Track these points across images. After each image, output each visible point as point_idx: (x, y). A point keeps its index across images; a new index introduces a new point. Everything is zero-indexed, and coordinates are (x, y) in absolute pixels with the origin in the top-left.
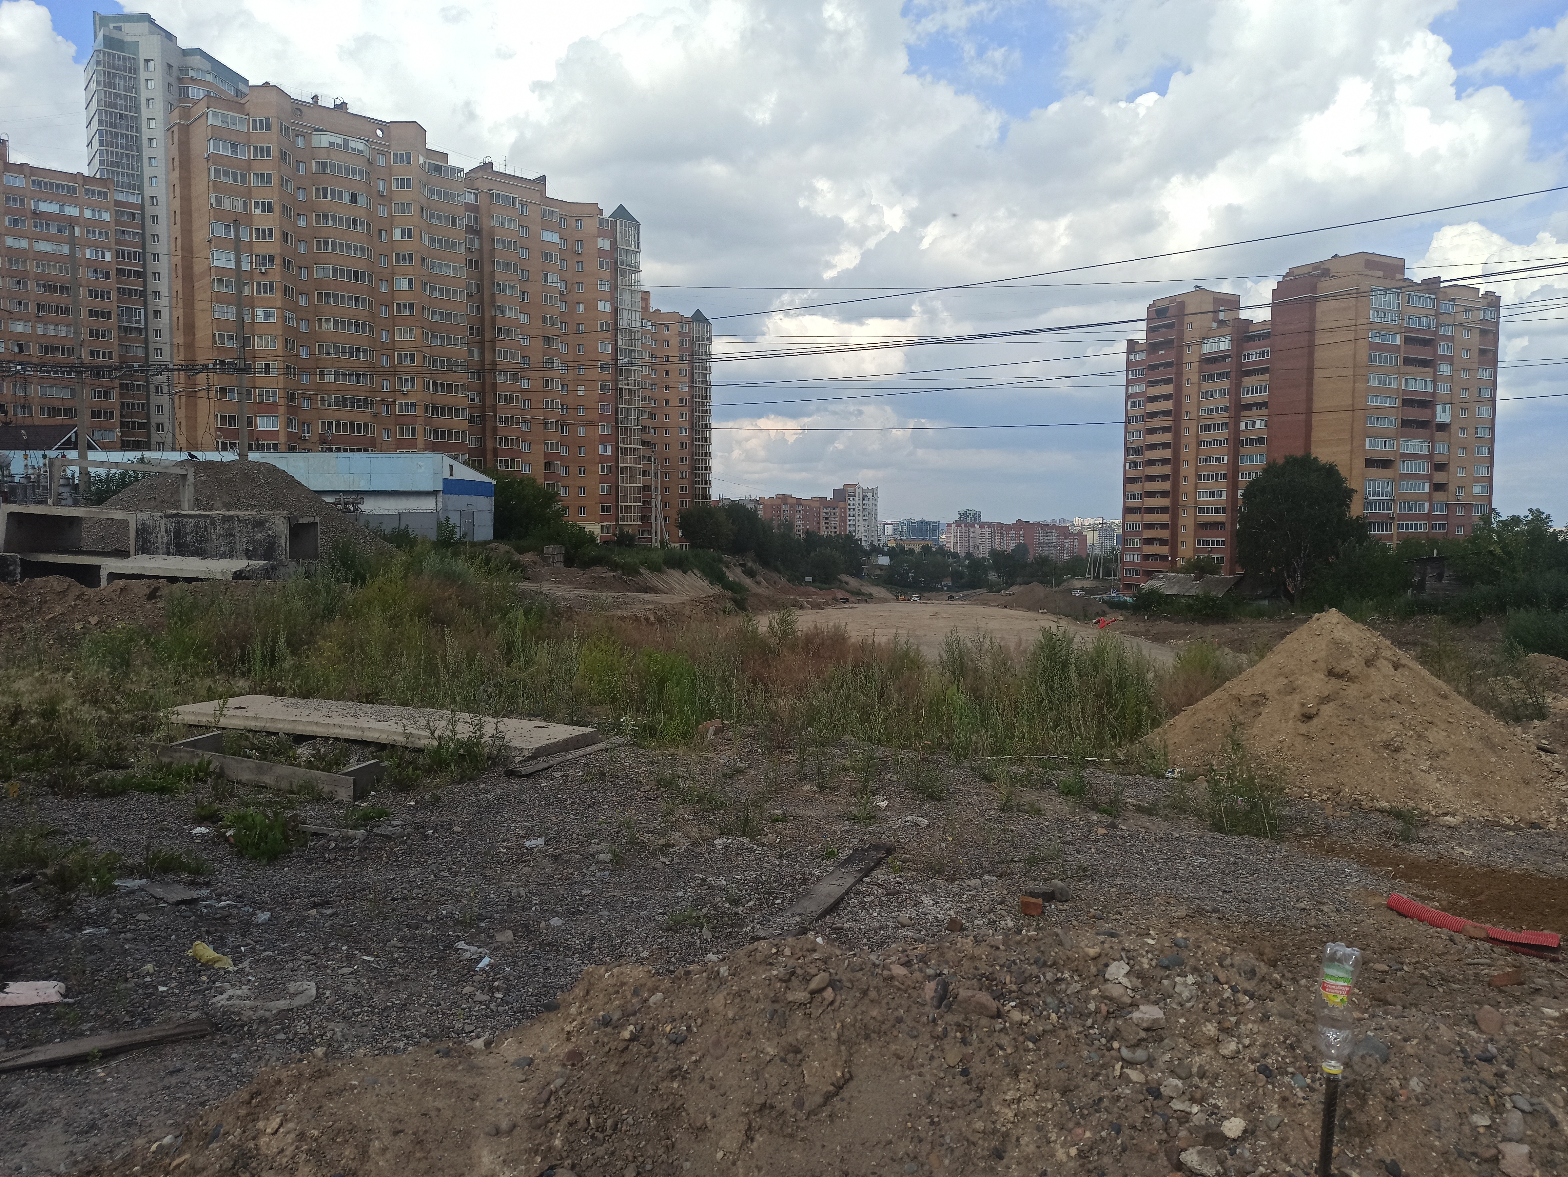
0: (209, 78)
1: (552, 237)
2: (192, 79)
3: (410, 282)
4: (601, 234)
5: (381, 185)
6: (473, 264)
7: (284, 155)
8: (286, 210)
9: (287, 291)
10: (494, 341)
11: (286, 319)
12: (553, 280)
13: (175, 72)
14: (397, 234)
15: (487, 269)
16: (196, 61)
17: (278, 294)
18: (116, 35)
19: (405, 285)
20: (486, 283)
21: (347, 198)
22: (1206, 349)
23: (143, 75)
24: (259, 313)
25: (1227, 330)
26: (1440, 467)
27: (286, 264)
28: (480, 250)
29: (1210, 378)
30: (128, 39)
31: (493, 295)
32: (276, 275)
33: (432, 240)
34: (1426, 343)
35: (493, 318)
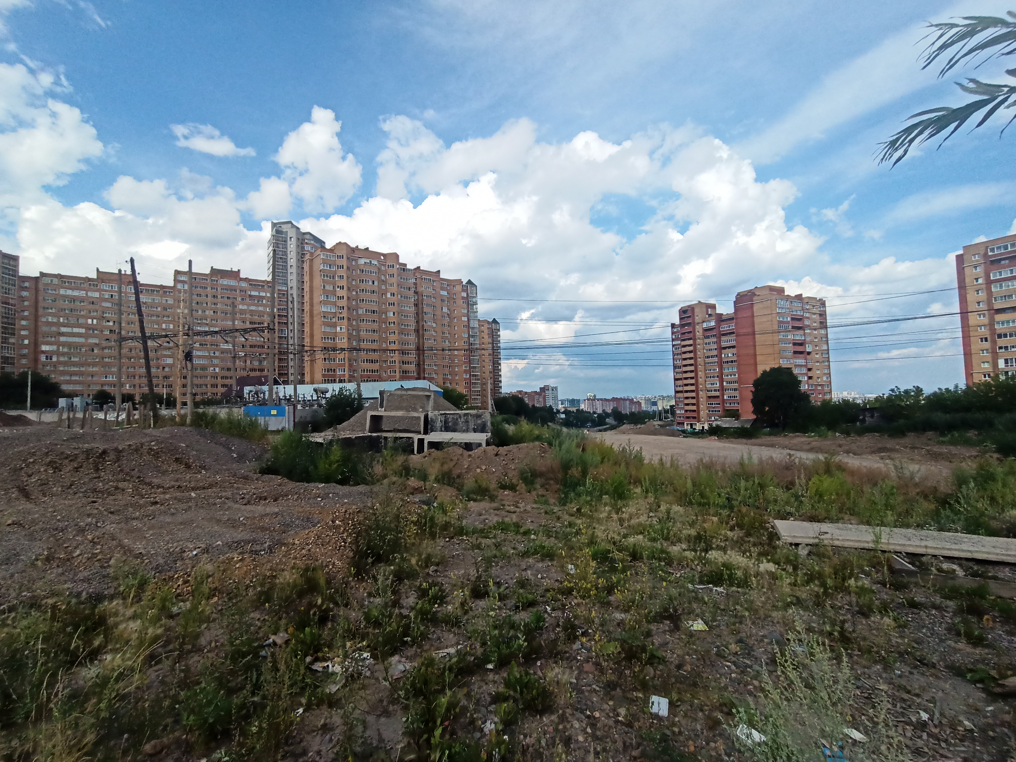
0: (312, 242)
1: (445, 293)
2: (307, 243)
3: (394, 313)
4: (463, 290)
5: (383, 278)
6: (416, 305)
7: (348, 268)
8: (349, 289)
9: (349, 319)
10: (423, 335)
11: (348, 330)
12: (445, 310)
13: (300, 241)
14: (389, 295)
15: (420, 306)
16: (308, 237)
17: (346, 320)
18: (280, 229)
19: (391, 314)
20: (420, 312)
21: (371, 283)
22: (705, 325)
23: (289, 243)
24: (338, 329)
25: (714, 318)
26: (810, 370)
27: (349, 309)
28: (418, 300)
29: (708, 337)
30: (284, 230)
31: (423, 316)
32: (345, 314)
33: (401, 297)
34: (799, 320)
35: (423, 325)
